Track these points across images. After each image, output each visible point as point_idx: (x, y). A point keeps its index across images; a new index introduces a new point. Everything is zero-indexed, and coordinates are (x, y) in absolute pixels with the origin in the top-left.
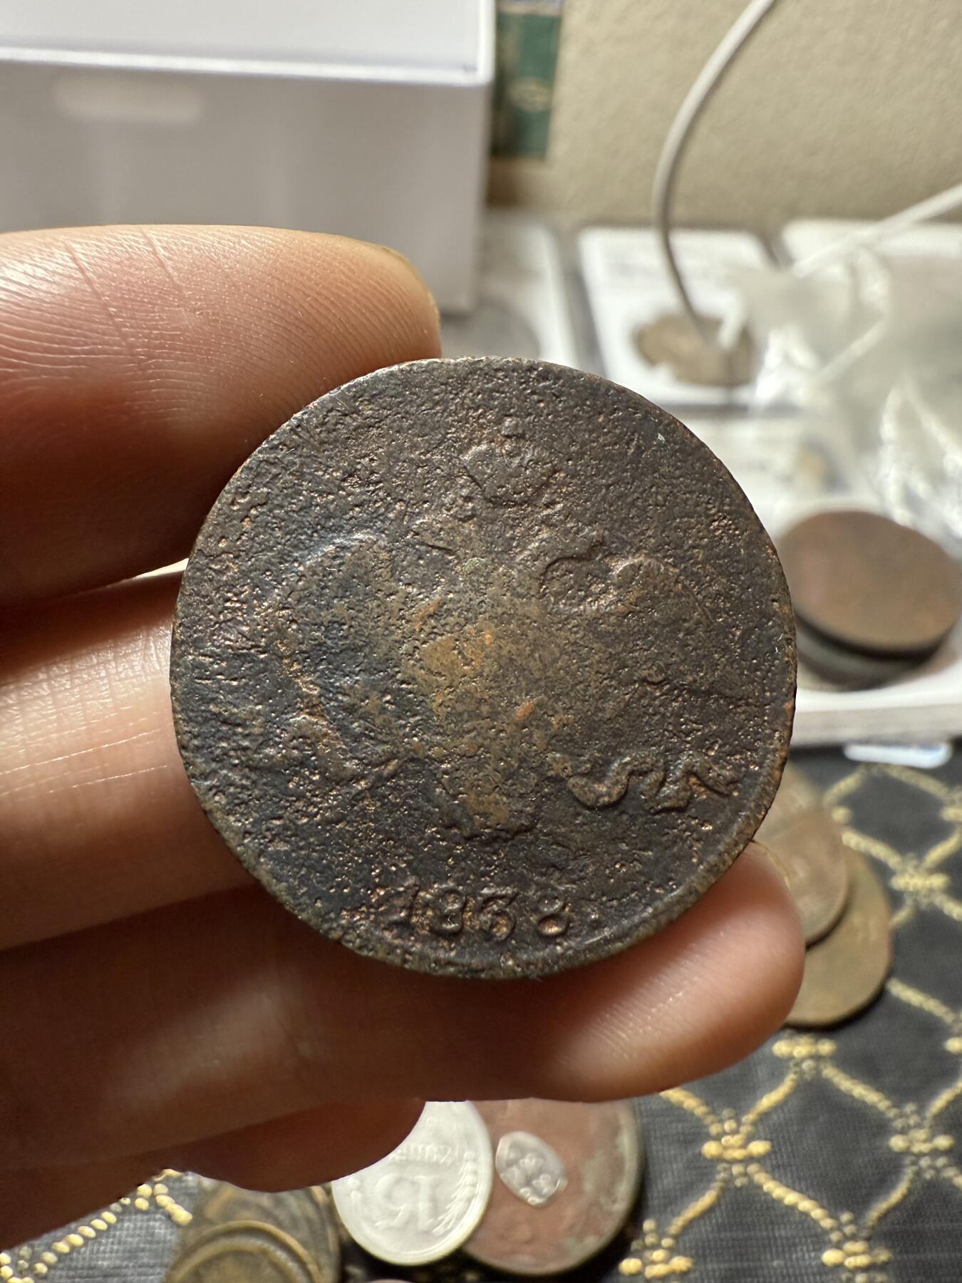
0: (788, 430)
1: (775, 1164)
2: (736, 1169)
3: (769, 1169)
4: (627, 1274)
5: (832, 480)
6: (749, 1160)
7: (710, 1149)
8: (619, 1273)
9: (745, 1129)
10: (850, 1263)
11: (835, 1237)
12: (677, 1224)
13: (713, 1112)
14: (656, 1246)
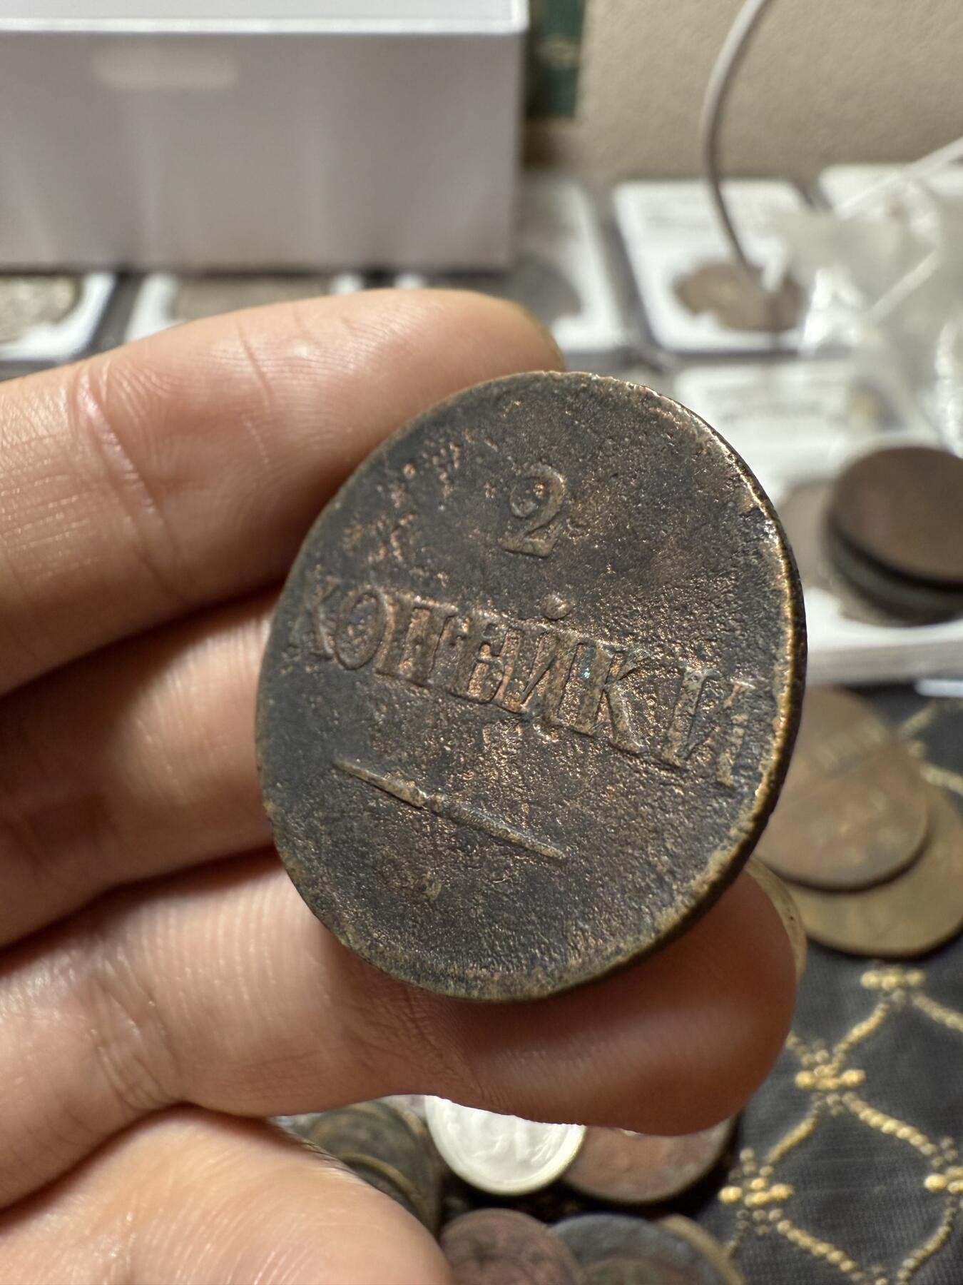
0: (840, 372)
1: (869, 1092)
2: (830, 1100)
3: (865, 1096)
4: (727, 1202)
5: (886, 416)
6: (843, 1089)
7: (803, 1079)
8: (718, 1202)
9: (838, 1058)
10: (953, 1187)
11: (936, 1162)
12: (775, 1153)
13: (805, 1042)
14: (755, 1175)
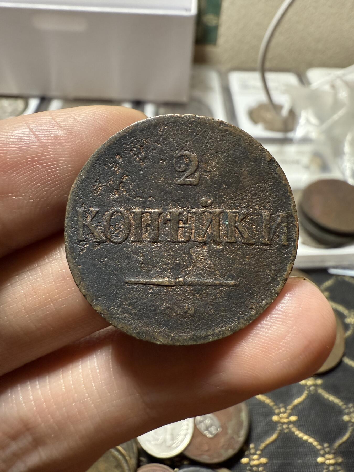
0: (307, 148)
1: (299, 425)
2: (285, 426)
3: (297, 426)
4: (244, 463)
5: (324, 167)
6: (290, 423)
7: (275, 418)
8: (240, 463)
9: (288, 411)
10: (327, 462)
11: (322, 452)
12: (263, 445)
13: (276, 404)
14: (255, 454)
